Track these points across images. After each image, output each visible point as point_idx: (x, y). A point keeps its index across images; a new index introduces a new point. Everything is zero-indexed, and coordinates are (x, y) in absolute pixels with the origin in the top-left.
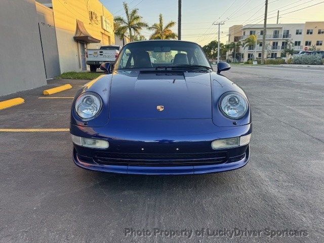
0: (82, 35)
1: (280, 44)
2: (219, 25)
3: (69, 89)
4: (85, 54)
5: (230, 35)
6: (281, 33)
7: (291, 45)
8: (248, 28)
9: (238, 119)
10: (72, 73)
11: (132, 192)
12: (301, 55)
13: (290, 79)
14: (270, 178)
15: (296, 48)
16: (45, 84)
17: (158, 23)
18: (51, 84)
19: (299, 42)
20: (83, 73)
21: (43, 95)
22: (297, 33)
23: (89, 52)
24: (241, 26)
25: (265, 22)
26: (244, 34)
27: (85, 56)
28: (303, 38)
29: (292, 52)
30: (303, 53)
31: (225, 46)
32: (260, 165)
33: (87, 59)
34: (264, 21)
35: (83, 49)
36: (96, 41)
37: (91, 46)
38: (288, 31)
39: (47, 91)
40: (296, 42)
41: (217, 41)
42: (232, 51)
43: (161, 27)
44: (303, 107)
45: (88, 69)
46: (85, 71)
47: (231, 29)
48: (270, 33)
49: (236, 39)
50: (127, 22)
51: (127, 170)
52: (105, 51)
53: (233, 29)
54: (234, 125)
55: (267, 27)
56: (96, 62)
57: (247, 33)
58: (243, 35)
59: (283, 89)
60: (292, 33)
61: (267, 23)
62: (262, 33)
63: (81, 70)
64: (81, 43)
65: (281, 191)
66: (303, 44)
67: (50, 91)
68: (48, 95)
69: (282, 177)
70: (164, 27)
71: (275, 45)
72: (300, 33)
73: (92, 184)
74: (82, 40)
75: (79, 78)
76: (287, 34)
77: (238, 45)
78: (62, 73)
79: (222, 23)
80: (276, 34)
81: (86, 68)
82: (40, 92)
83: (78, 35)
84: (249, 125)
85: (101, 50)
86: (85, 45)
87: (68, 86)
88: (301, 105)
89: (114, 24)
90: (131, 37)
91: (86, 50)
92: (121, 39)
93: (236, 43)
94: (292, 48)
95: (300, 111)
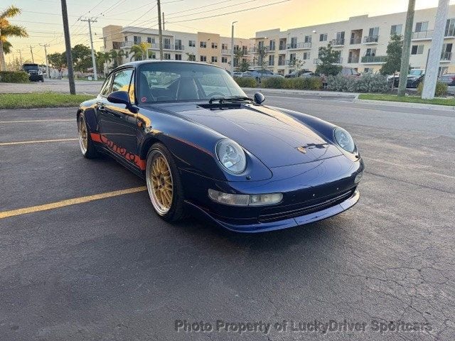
1: (173, 57)
2: (89, 21)
5: (105, 39)
6: (173, 43)
8: (130, 32)
19: (194, 56)
22: (190, 45)
24: (120, 28)
26: (126, 39)
28: (197, 51)
34: (158, 25)
38: (180, 42)
42: (112, 63)
47: (105, 30)
49: (116, 45)
53: (110, 30)
57: (131, 39)
58: (124, 40)
60: (185, 43)
62: (149, 41)
66: (198, 58)
76: (179, 46)
77: (120, 55)
79: (93, 20)
80: (167, 44)
93: (117, 51)
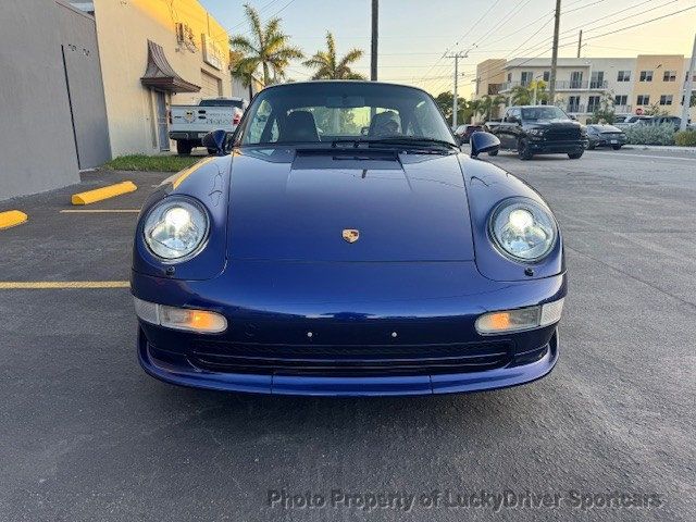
0: (159, 75)
1: (584, 102)
2: (457, 57)
3: (130, 193)
4: (166, 116)
5: (478, 81)
6: (587, 78)
7: (610, 102)
8: (518, 67)
9: (536, 263)
10: (136, 158)
11: (282, 438)
12: (630, 124)
13: (612, 174)
14: (605, 399)
15: (619, 111)
16: (77, 181)
17: (326, 51)
18: (90, 180)
19: (625, 98)
20: (161, 158)
21: (71, 205)
22: (620, 79)
23: (175, 113)
24: (502, 62)
25: (555, 54)
26: (509, 79)
27: (165, 121)
28: (631, 90)
29: (610, 119)
30: (633, 120)
31: (469, 103)
32: (576, 368)
33: (171, 128)
34: (551, 51)
35: (163, 104)
36: (192, 88)
37: (180, 99)
38: (601, 75)
39: (81, 196)
40: (618, 98)
41: (453, 93)
42: (485, 115)
43: (333, 59)
44: (650, 235)
45: (174, 148)
46: (165, 153)
47: (481, 67)
48: (563, 77)
49: (493, 89)
50: (258, 47)
51: (271, 385)
52: (209, 111)
53: (487, 67)
54: (528, 277)
55: (558, 64)
56: (189, 133)
57: (517, 77)
58: (506, 80)
59: (601, 195)
60: (610, 77)
61: (559, 56)
62: (546, 77)
63: (157, 152)
64: (156, 92)
65: (634, 430)
66: (632, 101)
67: (88, 197)
68: (82, 206)
69: (632, 396)
70: (338, 61)
71: (574, 103)
72: (627, 79)
73: (184, 417)
74: (160, 85)
75: (152, 169)
76: (598, 81)
77: (497, 103)
78: (114, 157)
79: (463, 54)
80: (576, 80)
81: (168, 146)
82: (64, 198)
83: (150, 75)
84: (561, 276)
85: (202, 108)
86: (167, 97)
87: (128, 186)
88: (645, 231)
89: (231, 54)
90: (267, 81)
91: (167, 108)
92: (245, 85)
93: (493, 97)
94: (611, 109)
95: (644, 243)
